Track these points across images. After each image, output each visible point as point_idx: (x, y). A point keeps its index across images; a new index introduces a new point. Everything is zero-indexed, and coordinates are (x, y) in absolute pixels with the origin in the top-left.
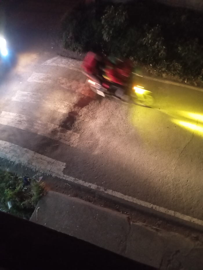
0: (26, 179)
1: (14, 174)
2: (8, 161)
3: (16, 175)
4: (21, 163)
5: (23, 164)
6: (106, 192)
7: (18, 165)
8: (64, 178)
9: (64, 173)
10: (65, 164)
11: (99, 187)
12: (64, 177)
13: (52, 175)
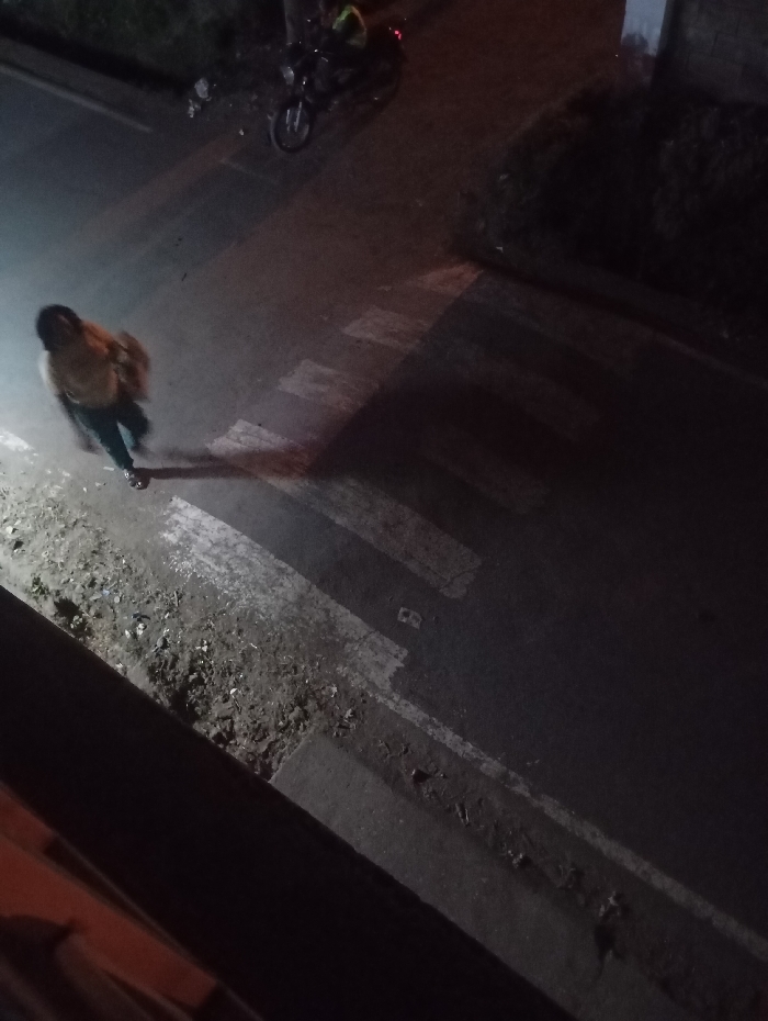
2: (215, 592)
4: (257, 610)
5: (263, 615)
6: (536, 803)
7: (245, 613)
8: (391, 706)
9: (394, 687)
10: (405, 652)
11: (513, 774)
12: (391, 698)
13: (350, 678)
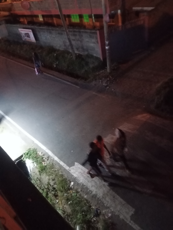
0: (97, 211)
1: (89, 202)
2: (88, 189)
3: (90, 204)
4: (97, 195)
5: (99, 196)
7: (94, 195)
8: (130, 224)
9: (131, 219)
10: (134, 210)
12: (130, 222)
13: (120, 216)
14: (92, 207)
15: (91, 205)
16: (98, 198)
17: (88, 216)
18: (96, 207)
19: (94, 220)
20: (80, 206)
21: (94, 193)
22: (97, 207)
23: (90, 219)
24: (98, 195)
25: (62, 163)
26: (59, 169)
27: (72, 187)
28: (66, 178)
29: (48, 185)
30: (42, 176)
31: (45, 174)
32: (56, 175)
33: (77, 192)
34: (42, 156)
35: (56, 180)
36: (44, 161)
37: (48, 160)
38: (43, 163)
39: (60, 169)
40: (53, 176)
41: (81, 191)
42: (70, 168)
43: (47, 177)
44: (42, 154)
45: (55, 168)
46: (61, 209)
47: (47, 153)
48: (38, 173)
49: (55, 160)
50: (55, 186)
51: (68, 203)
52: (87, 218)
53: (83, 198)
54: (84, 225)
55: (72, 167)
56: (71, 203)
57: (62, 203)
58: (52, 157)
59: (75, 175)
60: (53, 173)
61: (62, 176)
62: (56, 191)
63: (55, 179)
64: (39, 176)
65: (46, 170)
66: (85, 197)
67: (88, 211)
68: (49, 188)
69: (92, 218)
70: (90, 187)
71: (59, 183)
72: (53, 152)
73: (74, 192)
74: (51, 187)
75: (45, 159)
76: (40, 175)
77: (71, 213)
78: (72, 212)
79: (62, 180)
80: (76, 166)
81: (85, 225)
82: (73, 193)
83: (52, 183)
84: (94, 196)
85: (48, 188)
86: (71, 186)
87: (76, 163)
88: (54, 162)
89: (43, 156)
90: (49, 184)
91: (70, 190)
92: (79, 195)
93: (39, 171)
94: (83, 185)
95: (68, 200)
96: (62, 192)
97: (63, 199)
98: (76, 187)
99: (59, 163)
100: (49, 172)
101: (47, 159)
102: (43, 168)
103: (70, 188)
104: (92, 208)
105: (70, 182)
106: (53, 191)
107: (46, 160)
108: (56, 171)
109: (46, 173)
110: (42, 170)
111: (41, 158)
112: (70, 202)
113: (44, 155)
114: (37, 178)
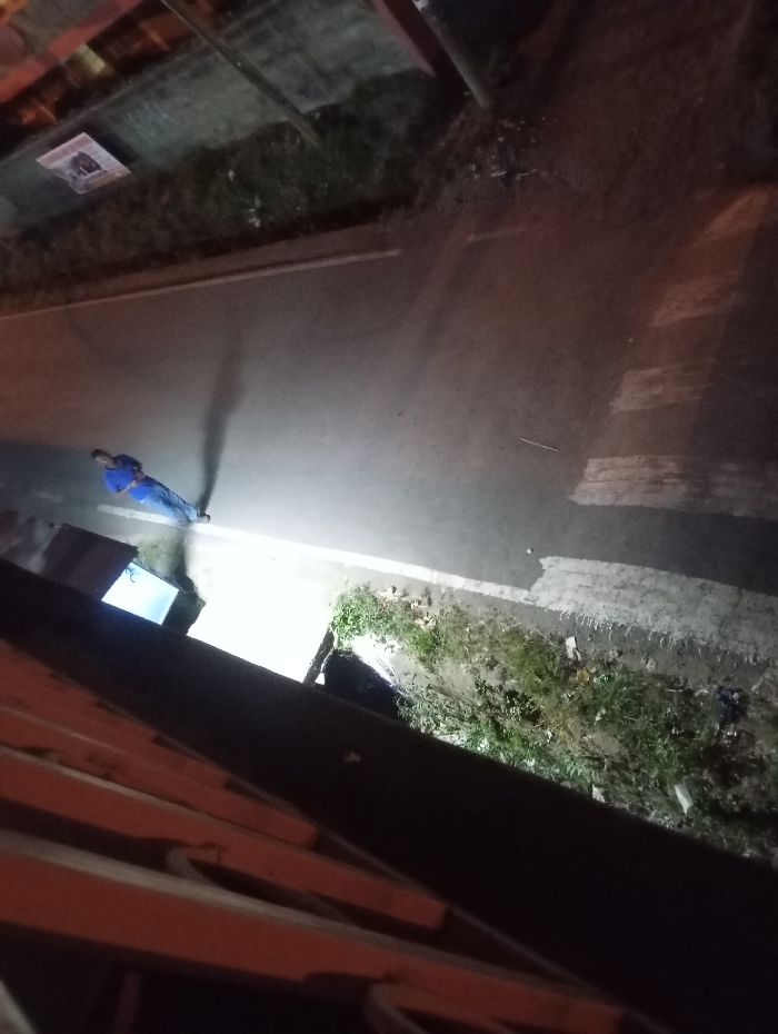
0: (724, 699)
1: (677, 680)
2: (644, 634)
3: (685, 685)
4: (694, 636)
5: (703, 640)
7: (683, 645)
14: (696, 694)
15: (691, 687)
16: (706, 649)
17: (698, 732)
18: (715, 686)
19: (729, 737)
20: (646, 712)
21: (677, 636)
22: (715, 682)
23: (714, 741)
24: (699, 635)
25: (490, 589)
26: (490, 617)
27: (575, 654)
28: (535, 633)
29: (480, 692)
30: (441, 673)
31: (448, 661)
32: (493, 643)
33: (609, 665)
34: (400, 600)
35: (502, 662)
36: (417, 615)
37: (430, 603)
38: (419, 622)
39: (496, 615)
40: (480, 650)
41: (620, 653)
42: (529, 590)
43: (462, 666)
44: (398, 593)
45: (476, 620)
46: (577, 755)
47: (412, 581)
48: (421, 668)
49: (459, 590)
50: (511, 684)
51: (591, 721)
52: (700, 743)
53: (642, 676)
54: (701, 774)
55: (538, 585)
56: (603, 716)
57: (570, 734)
58: (439, 586)
59: (565, 607)
60: (475, 643)
61: (516, 634)
62: (525, 699)
63: (497, 658)
64: (432, 676)
65: (446, 642)
66: (650, 667)
67: (687, 716)
68: (492, 702)
69: (720, 733)
70: (650, 623)
71: (521, 666)
72: (434, 565)
73: (593, 671)
74: (496, 695)
75: (416, 604)
76: (432, 670)
77: (625, 752)
78: (627, 745)
79: (526, 650)
80: (549, 571)
81: (705, 772)
82: (592, 676)
83: (492, 679)
84: (686, 649)
85: (489, 704)
86: (571, 656)
87: (545, 562)
88: (458, 600)
89: (404, 599)
90: (482, 688)
91: (575, 671)
92: (621, 672)
93: (422, 660)
94: (618, 630)
95: (585, 710)
96: (546, 691)
97: (565, 717)
98: (592, 651)
99: (481, 594)
100: (461, 643)
101: (426, 600)
102: (430, 642)
103: (570, 663)
104: (701, 696)
105: (562, 641)
106: (512, 704)
107: (423, 607)
108: (481, 629)
109: (452, 653)
110: (428, 652)
111: (399, 608)
112: (599, 714)
113: (405, 595)
114: (429, 687)
